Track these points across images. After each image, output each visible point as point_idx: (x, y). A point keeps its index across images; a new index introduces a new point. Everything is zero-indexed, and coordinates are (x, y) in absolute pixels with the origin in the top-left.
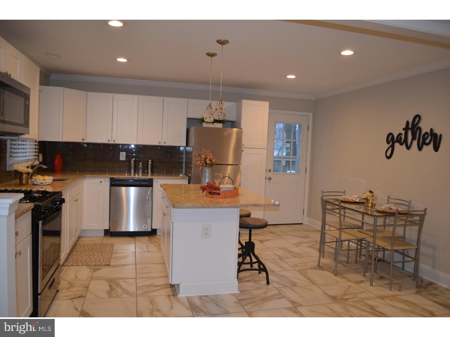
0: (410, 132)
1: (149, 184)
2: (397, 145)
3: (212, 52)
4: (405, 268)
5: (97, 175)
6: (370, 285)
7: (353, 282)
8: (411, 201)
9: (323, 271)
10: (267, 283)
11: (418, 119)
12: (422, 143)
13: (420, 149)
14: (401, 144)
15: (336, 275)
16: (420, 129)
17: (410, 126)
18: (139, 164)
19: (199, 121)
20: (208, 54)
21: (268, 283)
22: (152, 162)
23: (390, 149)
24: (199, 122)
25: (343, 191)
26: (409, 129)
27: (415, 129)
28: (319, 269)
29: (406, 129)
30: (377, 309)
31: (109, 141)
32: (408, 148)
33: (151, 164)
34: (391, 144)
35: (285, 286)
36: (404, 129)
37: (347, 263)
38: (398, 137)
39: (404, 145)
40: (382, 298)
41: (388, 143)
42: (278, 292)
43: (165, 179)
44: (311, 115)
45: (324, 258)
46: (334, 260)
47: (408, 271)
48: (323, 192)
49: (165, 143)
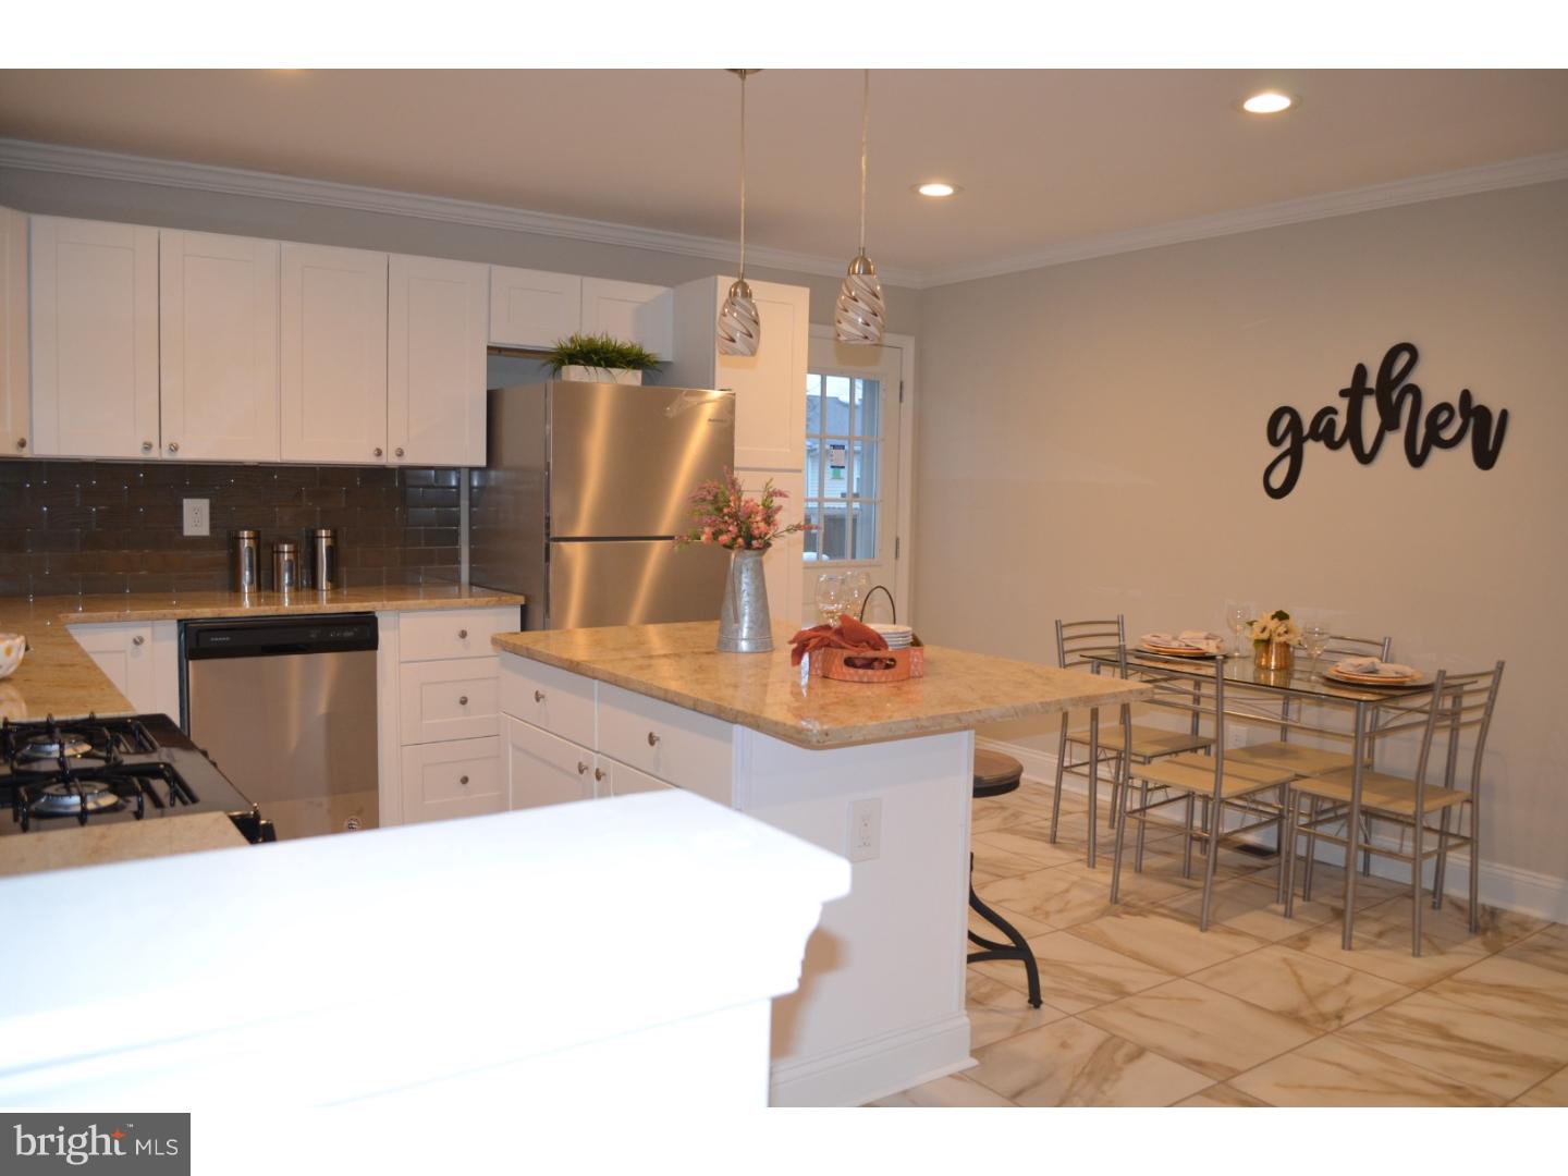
0: (1370, 407)
1: (360, 635)
2: (1313, 450)
4: (1373, 871)
6: (1343, 948)
7: (1277, 943)
8: (1390, 639)
9: (1145, 919)
10: (1030, 1001)
11: (1404, 358)
12: (1424, 443)
13: (1417, 460)
14: (1334, 445)
15: (1204, 929)
16: (1415, 391)
17: (1372, 382)
18: (279, 552)
19: (543, 361)
21: (1035, 1000)
22: (334, 537)
23: (1285, 465)
24: (544, 365)
25: (1115, 619)
26: (1370, 392)
27: (1394, 396)
28: (1128, 913)
29: (1355, 393)
30: (1455, 1031)
31: (148, 447)
32: (1365, 458)
33: (328, 548)
34: (1287, 444)
35: (1100, 1004)
36: (1343, 393)
37: (1184, 877)
38: (1322, 419)
39: (1347, 448)
40: (1425, 986)
41: (1274, 441)
42: (1106, 1034)
43: (430, 610)
44: (909, 344)
45: (1094, 867)
46: (1136, 871)
47: (1382, 878)
48: (1063, 626)
49: (400, 453)
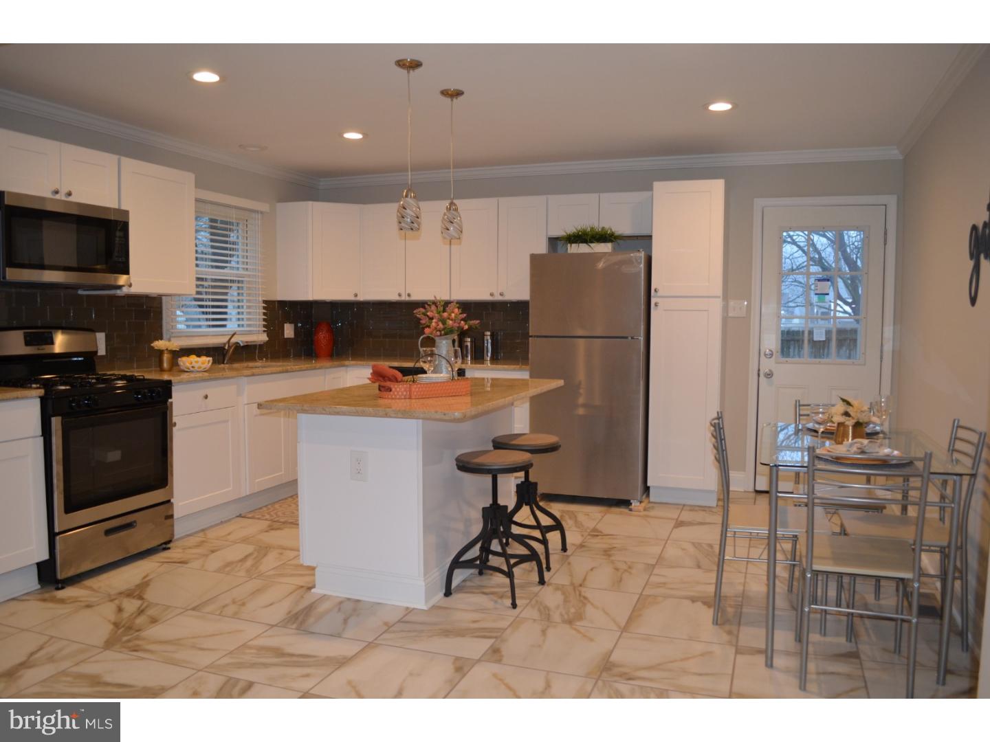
2: (982, 260)
3: (452, 87)
5: (364, 361)
14: (986, 256)
20: (445, 93)
23: (975, 275)
31: (400, 295)
34: (974, 258)
36: (988, 208)
38: (983, 235)
44: (892, 201)
49: (502, 295)
